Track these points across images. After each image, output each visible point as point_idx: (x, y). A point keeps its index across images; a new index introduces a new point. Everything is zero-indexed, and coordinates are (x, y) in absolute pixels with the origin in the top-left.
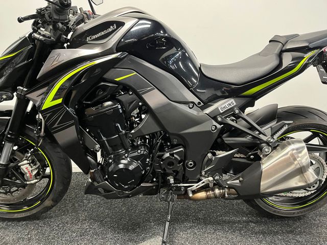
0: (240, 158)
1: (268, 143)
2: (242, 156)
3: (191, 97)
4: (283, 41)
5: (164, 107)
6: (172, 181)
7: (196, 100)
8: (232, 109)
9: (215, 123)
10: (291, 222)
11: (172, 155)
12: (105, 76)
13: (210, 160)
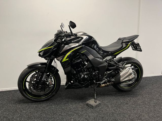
0: (113, 73)
1: (121, 68)
2: (114, 72)
3: (100, 56)
4: (122, 39)
5: (93, 59)
6: (95, 82)
7: (101, 57)
8: (111, 59)
9: (106, 63)
10: (128, 92)
11: (95, 73)
12: (79, 52)
13: (106, 74)
